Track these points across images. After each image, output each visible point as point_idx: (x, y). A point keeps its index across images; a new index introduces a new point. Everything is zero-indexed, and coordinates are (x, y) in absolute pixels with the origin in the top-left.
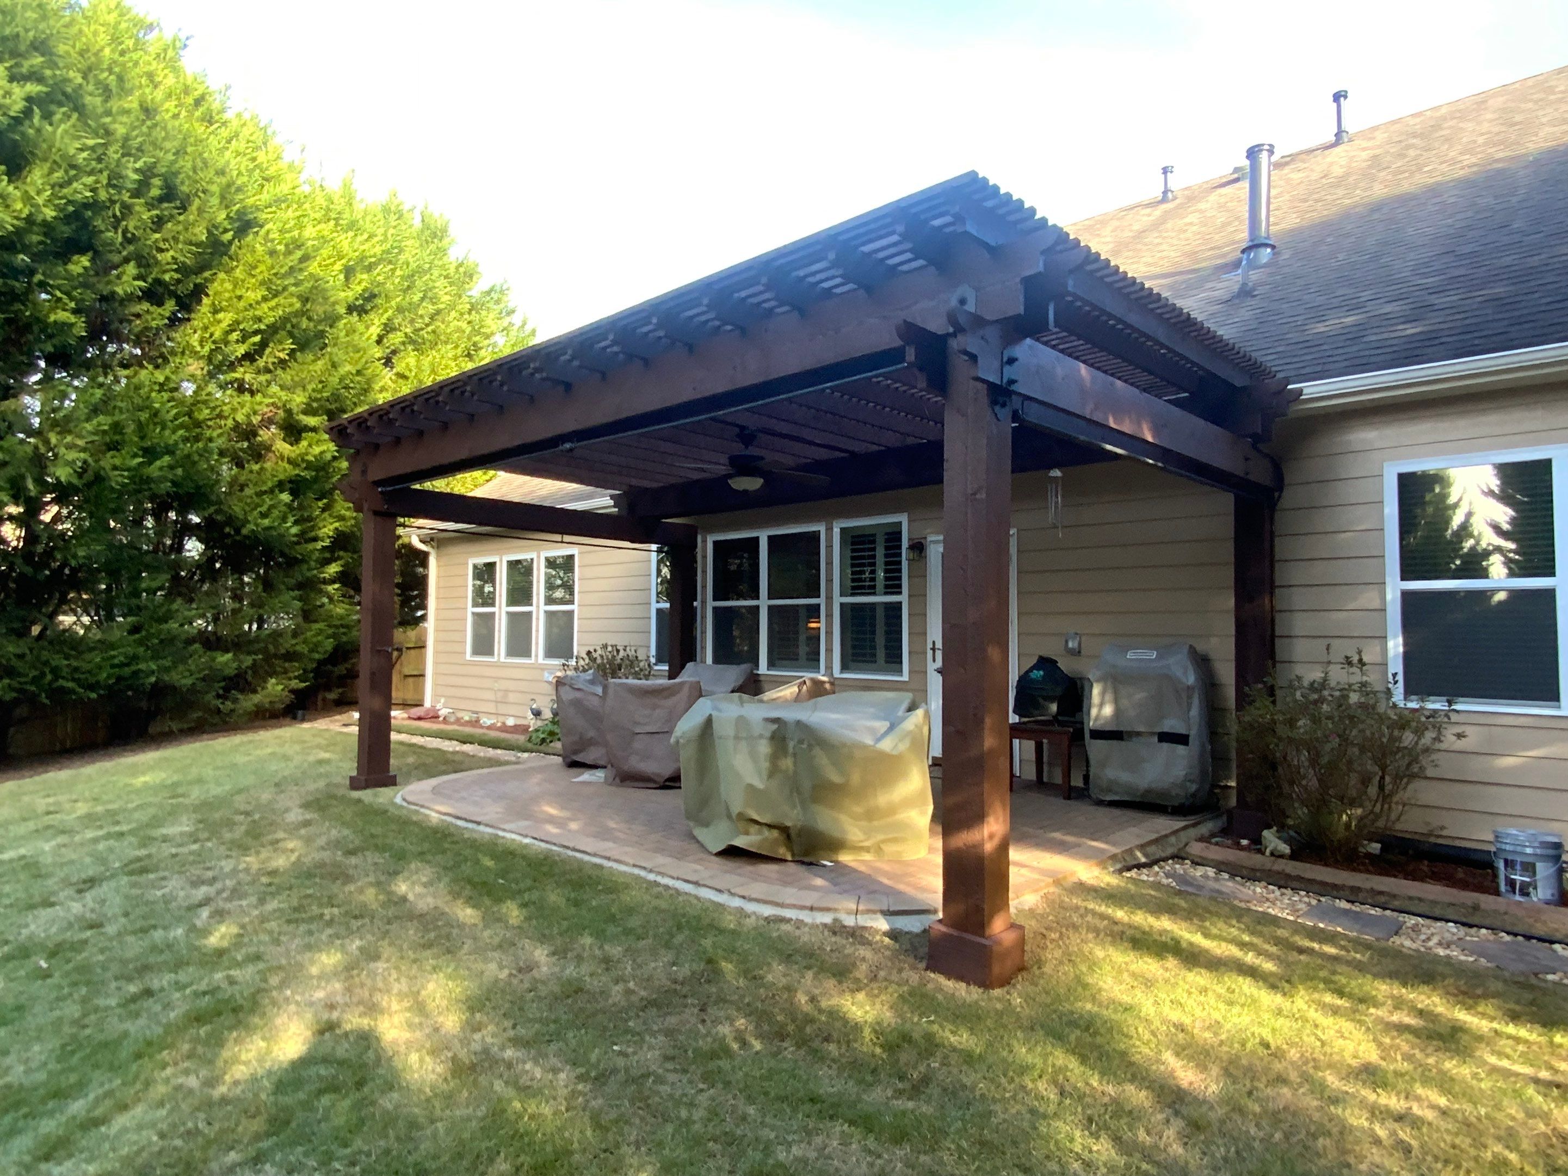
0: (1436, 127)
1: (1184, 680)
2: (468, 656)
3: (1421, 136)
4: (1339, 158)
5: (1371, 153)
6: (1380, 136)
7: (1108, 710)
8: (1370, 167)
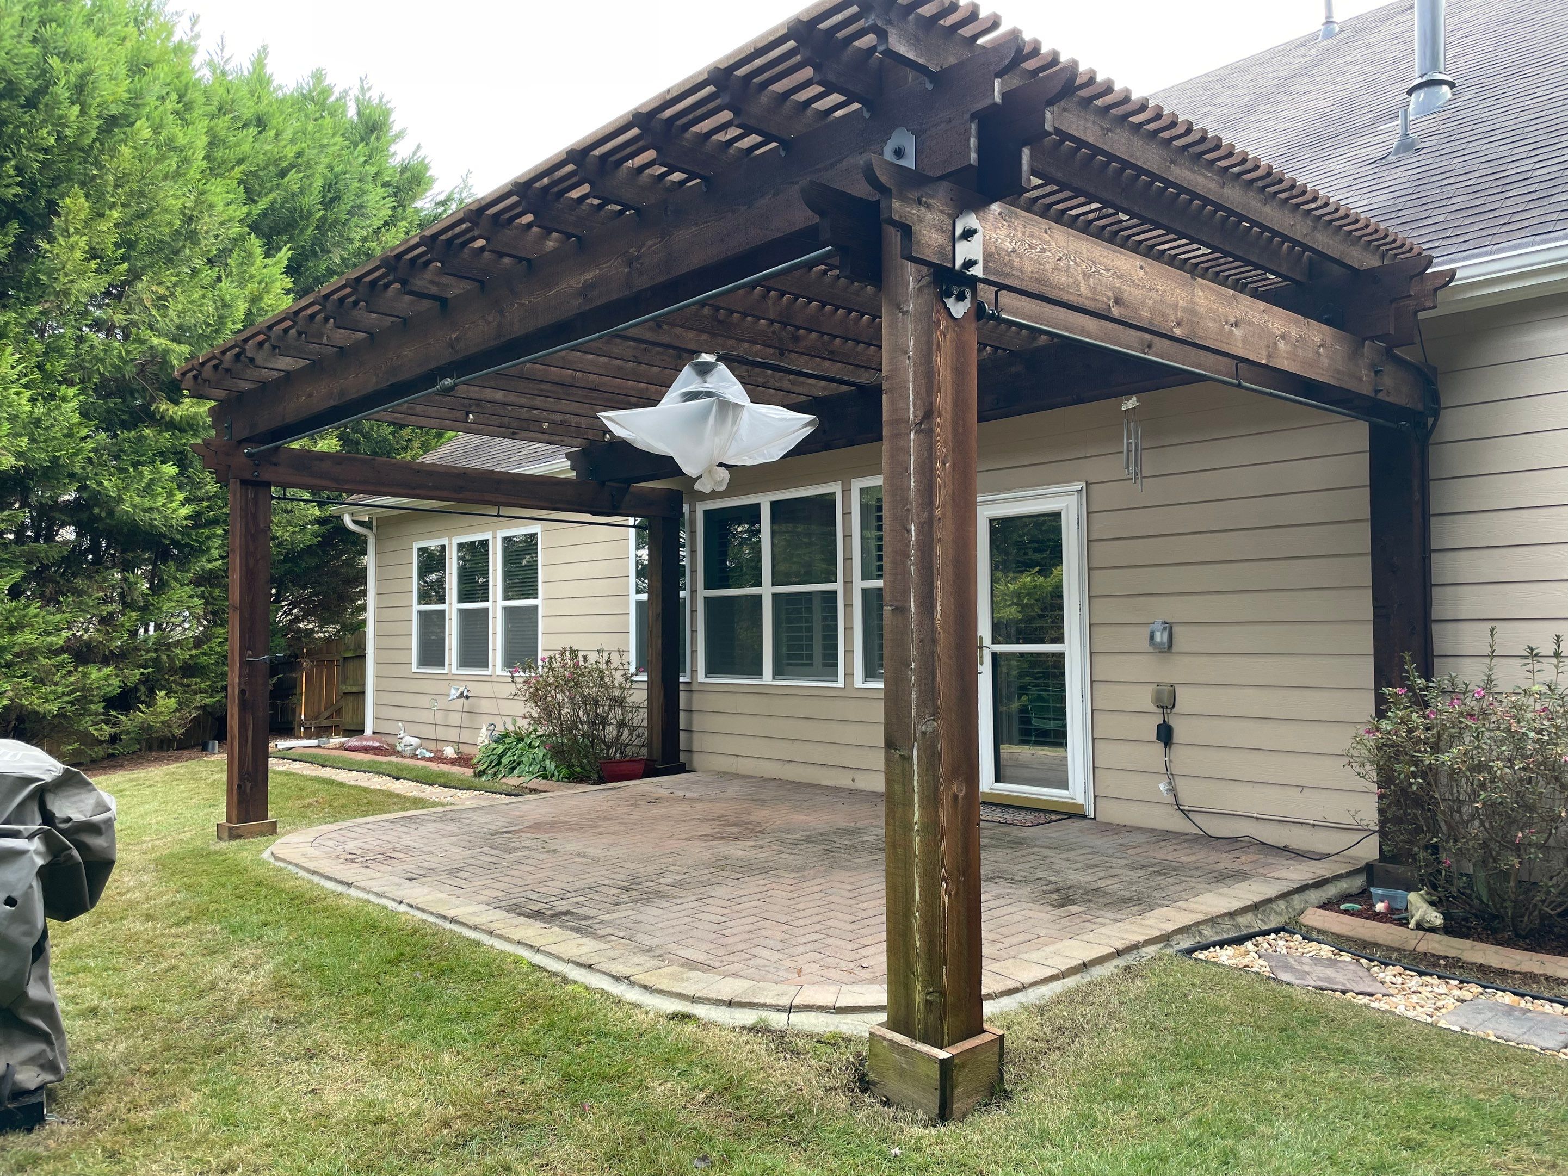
2: (414, 669)
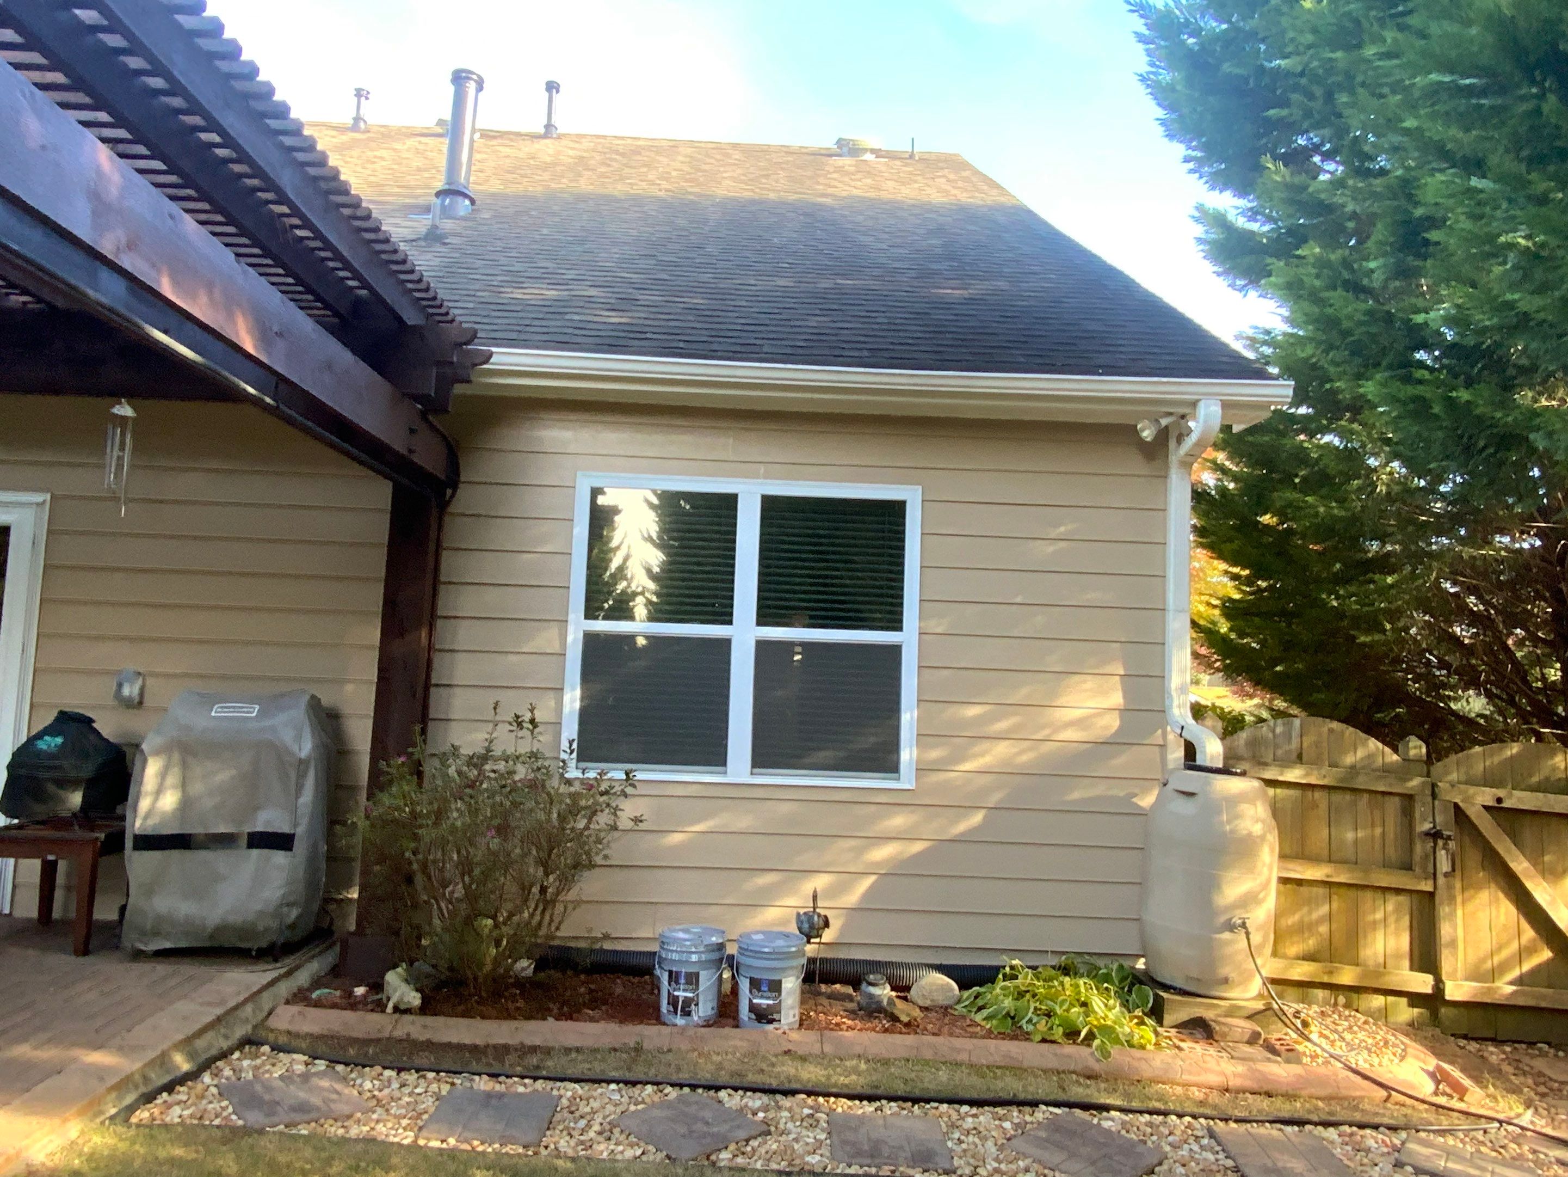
0: (637, 151)
1: (295, 748)
3: (623, 155)
4: (546, 149)
5: (579, 153)
6: (586, 144)
7: (169, 801)
8: (575, 164)
